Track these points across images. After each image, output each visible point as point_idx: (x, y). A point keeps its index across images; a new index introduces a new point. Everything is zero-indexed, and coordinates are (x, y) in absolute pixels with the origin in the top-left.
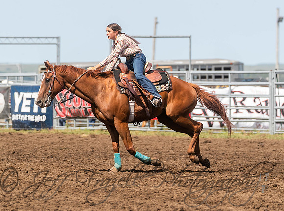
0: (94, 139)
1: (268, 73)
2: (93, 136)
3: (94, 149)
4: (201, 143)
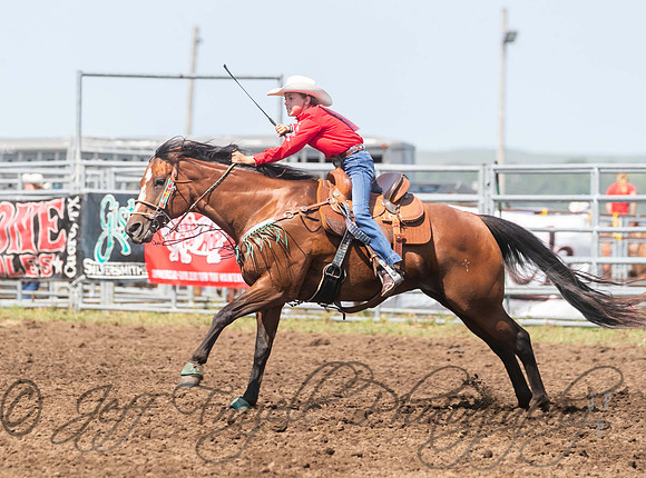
0: (35, 331)
1: (477, 171)
2: (32, 325)
3: (35, 358)
4: (305, 346)
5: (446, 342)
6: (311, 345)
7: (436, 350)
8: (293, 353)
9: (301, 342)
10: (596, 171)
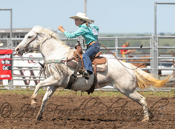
4: (21, 99)
5: (67, 97)
6: (23, 98)
7: (64, 100)
8: (17, 101)
9: (19, 98)
10: (117, 39)
